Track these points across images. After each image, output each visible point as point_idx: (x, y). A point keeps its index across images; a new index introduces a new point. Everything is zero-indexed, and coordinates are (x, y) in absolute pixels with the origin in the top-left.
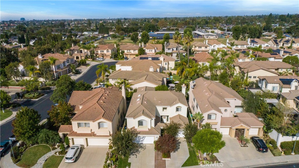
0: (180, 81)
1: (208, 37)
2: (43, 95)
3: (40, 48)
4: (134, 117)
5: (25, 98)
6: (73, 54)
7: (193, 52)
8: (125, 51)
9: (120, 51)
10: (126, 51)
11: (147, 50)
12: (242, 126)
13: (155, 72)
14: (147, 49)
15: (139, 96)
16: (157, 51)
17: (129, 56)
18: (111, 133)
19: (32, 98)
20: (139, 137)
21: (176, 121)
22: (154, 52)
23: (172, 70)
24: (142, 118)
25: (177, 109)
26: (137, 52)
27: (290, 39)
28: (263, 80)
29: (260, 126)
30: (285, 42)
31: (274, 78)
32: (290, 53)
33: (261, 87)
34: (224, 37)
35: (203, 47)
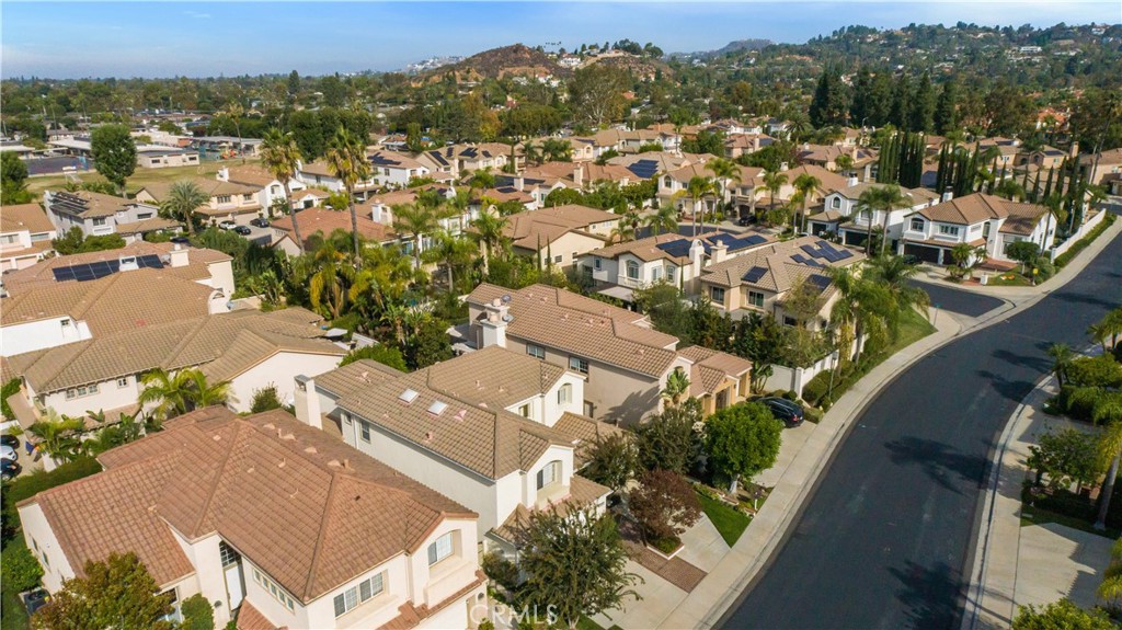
1: (158, 161)
4: (522, 464)
12: (726, 381)
15: (411, 394)
24: (549, 454)
25: (559, 398)
27: (474, 145)
28: (616, 258)
29: (746, 366)
30: (462, 154)
31: (647, 246)
32: (541, 182)
33: (606, 280)
34: (217, 155)
35: (236, 195)
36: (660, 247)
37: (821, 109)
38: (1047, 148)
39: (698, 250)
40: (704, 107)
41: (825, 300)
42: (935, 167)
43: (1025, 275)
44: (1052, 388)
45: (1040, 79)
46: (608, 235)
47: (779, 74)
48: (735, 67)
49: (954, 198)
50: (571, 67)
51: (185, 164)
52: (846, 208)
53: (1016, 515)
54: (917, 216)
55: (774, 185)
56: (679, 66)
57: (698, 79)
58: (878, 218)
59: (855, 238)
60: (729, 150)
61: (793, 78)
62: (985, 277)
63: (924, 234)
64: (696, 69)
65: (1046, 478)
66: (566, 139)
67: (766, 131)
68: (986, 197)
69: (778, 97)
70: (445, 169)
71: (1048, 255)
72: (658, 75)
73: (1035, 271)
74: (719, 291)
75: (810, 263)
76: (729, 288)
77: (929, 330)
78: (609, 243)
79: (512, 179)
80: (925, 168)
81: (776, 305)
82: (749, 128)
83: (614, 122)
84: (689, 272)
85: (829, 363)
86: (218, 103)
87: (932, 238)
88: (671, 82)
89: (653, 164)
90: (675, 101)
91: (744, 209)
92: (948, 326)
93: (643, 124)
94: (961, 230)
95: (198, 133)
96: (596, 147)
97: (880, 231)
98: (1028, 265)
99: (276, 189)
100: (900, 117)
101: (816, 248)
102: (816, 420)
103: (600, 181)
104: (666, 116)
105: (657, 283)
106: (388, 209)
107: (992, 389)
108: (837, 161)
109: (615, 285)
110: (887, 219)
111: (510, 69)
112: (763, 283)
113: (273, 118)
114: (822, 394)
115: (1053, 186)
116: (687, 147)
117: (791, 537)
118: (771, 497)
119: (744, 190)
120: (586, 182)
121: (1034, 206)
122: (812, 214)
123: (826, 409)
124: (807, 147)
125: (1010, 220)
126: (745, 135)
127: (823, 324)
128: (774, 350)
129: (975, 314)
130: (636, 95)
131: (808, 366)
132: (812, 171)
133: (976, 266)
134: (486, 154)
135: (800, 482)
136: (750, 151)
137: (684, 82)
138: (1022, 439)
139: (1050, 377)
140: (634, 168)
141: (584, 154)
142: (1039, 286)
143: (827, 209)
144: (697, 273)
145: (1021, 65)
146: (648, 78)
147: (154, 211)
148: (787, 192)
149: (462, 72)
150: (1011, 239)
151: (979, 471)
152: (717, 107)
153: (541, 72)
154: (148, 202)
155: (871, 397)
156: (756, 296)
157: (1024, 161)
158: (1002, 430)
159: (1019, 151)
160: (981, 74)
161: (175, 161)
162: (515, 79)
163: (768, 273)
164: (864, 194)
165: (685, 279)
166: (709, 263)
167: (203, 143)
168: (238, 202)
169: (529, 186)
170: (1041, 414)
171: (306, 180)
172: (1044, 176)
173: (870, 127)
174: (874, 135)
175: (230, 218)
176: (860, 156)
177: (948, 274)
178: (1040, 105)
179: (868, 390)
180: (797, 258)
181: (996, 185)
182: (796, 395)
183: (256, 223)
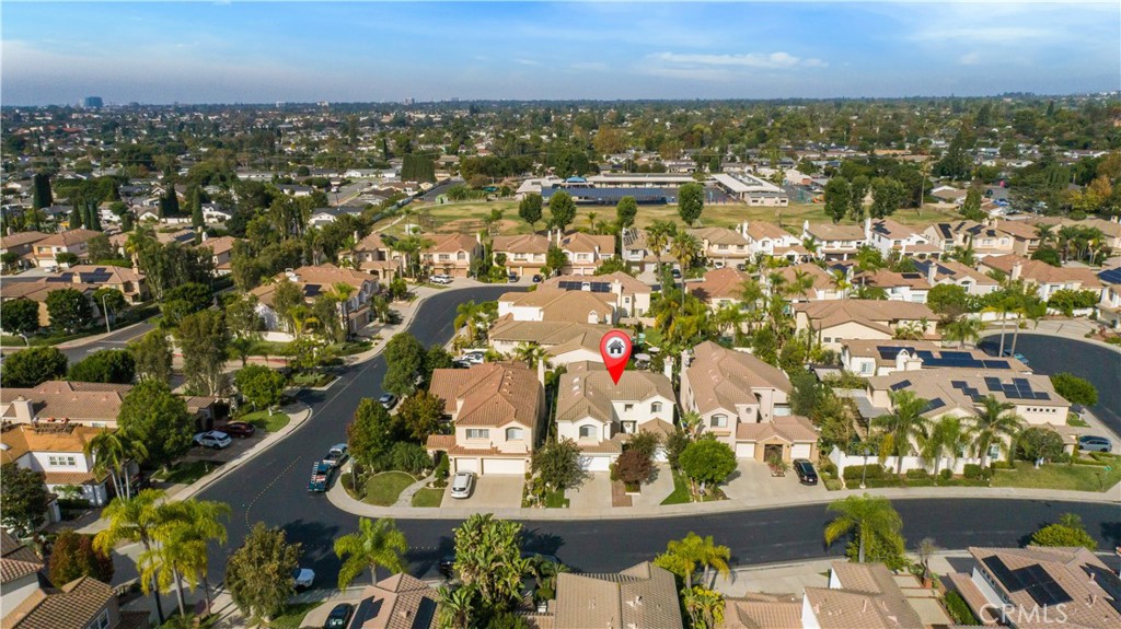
0: (662, 347)
2: (334, 378)
3: (279, 249)
4: (573, 419)
5: (296, 384)
6: (363, 264)
7: (705, 259)
8: (507, 254)
9: (495, 255)
10: (511, 257)
11: (571, 254)
12: (776, 439)
13: (601, 325)
14: (574, 252)
15: (576, 380)
16: (600, 255)
17: (520, 271)
18: (530, 449)
19: (314, 385)
20: (582, 457)
21: (652, 429)
22: (592, 261)
23: (643, 316)
24: (588, 421)
25: (654, 408)
26: (543, 259)
29: (809, 438)
30: (969, 230)
31: (867, 346)
39: (902, 358)
51: (777, 205)
101: (1007, 382)
118: (720, 501)
134: (991, 234)
135: (751, 505)
161: (769, 202)
169: (942, 275)
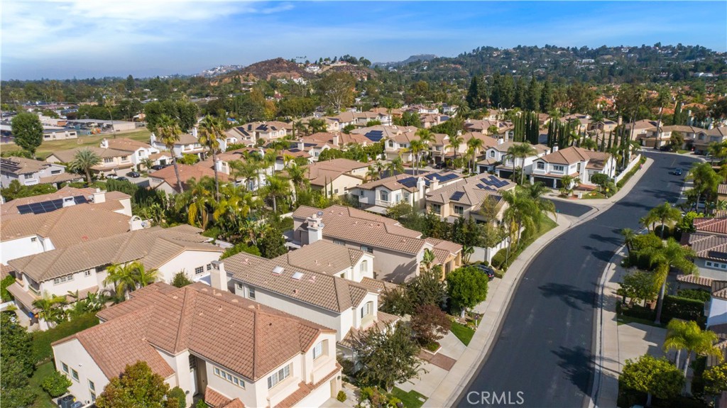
1: (49, 136)
15: (280, 269)
27: (264, 123)
28: (374, 189)
29: (459, 248)
30: (258, 128)
31: (390, 181)
32: (315, 146)
33: (367, 202)
34: (89, 131)
35: (117, 157)
36: (399, 182)
37: (473, 98)
38: (605, 120)
39: (422, 183)
40: (400, 97)
41: (499, 209)
42: (545, 132)
43: (602, 193)
44: (623, 253)
45: (595, 78)
46: (364, 176)
47: (442, 76)
48: (415, 71)
49: (559, 149)
50: (314, 72)
51: (67, 138)
52: (498, 157)
53: (613, 320)
54: (540, 161)
55: (455, 144)
56: (381, 71)
57: (393, 79)
58: (518, 162)
59: (505, 174)
60: (423, 123)
61: (451, 78)
62: (581, 194)
63: (544, 170)
64: (391, 73)
65: (628, 300)
66: (322, 118)
67: (441, 112)
68: (576, 148)
69: (444, 90)
70: (248, 138)
71: (613, 181)
72: (369, 78)
73: (607, 190)
74: (437, 206)
75: (487, 188)
76: (443, 204)
77: (554, 225)
78: (365, 181)
79: (297, 143)
80: (541, 133)
81: (471, 213)
82: (432, 110)
83: (347, 107)
84: (417, 196)
85: (505, 245)
86: (80, 98)
87: (549, 173)
88: (377, 81)
89: (380, 133)
90: (381, 93)
91: (438, 159)
92: (564, 223)
93: (366, 108)
94: (565, 168)
95: (70, 117)
96: (340, 123)
97: (520, 170)
98: (603, 187)
99: (142, 153)
100: (520, 102)
101: (489, 180)
102: (500, 277)
103: (351, 144)
104: (378, 103)
105: (400, 203)
106: (227, 163)
107: (592, 255)
108: (489, 129)
109: (374, 205)
110: (523, 162)
111: (275, 74)
112: (463, 200)
113: (124, 107)
114: (501, 263)
115: (612, 142)
116: (395, 121)
117: (498, 339)
118: (483, 318)
119: (437, 147)
120: (341, 144)
121: (602, 153)
122: (478, 161)
123: (505, 270)
124: (469, 121)
125: (591, 162)
126: (431, 115)
127: (498, 222)
128: (475, 238)
129: (578, 215)
130: (356, 90)
131: (494, 246)
132: (476, 135)
133: (575, 188)
134: (273, 128)
135: (498, 310)
136: (435, 124)
137: (385, 82)
138: (611, 281)
139: (622, 248)
140: (368, 135)
141: (334, 127)
142: (610, 199)
143: (487, 157)
144: (422, 197)
145: (583, 70)
146: (363, 79)
147: (62, 168)
148: (463, 149)
149: (244, 76)
150: (592, 172)
151: (592, 299)
152: (409, 97)
153: (294, 75)
154: (57, 163)
155: (528, 263)
156: (459, 209)
157: (593, 128)
158: (601, 277)
159: (590, 122)
160: (561, 75)
161: (60, 136)
162: (278, 80)
163: (465, 195)
164: (510, 148)
165: (415, 200)
166: (428, 191)
167: (76, 124)
168: (118, 161)
169: (307, 148)
170: (620, 268)
171: (159, 147)
172: (607, 136)
173: (503, 109)
174: (506, 113)
175: (113, 172)
176: (501, 126)
177: (560, 193)
178: (598, 94)
179: (527, 259)
180: (480, 186)
181: (581, 142)
182: (488, 263)
183: (131, 175)
